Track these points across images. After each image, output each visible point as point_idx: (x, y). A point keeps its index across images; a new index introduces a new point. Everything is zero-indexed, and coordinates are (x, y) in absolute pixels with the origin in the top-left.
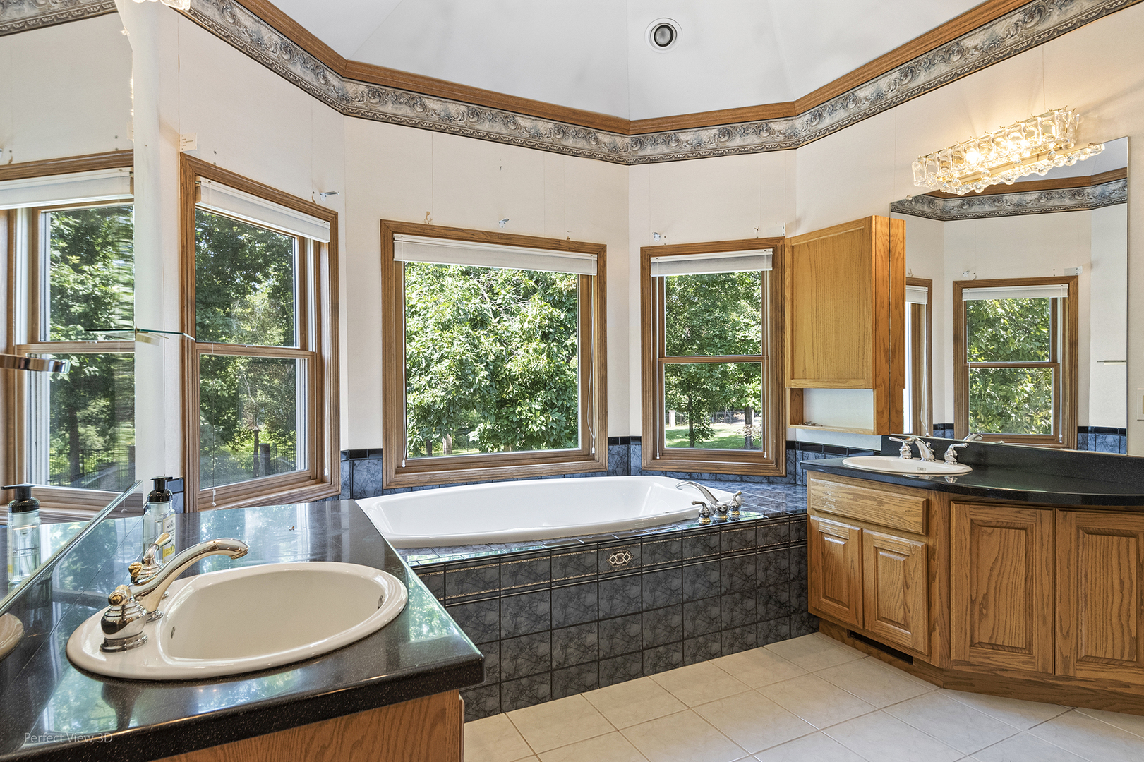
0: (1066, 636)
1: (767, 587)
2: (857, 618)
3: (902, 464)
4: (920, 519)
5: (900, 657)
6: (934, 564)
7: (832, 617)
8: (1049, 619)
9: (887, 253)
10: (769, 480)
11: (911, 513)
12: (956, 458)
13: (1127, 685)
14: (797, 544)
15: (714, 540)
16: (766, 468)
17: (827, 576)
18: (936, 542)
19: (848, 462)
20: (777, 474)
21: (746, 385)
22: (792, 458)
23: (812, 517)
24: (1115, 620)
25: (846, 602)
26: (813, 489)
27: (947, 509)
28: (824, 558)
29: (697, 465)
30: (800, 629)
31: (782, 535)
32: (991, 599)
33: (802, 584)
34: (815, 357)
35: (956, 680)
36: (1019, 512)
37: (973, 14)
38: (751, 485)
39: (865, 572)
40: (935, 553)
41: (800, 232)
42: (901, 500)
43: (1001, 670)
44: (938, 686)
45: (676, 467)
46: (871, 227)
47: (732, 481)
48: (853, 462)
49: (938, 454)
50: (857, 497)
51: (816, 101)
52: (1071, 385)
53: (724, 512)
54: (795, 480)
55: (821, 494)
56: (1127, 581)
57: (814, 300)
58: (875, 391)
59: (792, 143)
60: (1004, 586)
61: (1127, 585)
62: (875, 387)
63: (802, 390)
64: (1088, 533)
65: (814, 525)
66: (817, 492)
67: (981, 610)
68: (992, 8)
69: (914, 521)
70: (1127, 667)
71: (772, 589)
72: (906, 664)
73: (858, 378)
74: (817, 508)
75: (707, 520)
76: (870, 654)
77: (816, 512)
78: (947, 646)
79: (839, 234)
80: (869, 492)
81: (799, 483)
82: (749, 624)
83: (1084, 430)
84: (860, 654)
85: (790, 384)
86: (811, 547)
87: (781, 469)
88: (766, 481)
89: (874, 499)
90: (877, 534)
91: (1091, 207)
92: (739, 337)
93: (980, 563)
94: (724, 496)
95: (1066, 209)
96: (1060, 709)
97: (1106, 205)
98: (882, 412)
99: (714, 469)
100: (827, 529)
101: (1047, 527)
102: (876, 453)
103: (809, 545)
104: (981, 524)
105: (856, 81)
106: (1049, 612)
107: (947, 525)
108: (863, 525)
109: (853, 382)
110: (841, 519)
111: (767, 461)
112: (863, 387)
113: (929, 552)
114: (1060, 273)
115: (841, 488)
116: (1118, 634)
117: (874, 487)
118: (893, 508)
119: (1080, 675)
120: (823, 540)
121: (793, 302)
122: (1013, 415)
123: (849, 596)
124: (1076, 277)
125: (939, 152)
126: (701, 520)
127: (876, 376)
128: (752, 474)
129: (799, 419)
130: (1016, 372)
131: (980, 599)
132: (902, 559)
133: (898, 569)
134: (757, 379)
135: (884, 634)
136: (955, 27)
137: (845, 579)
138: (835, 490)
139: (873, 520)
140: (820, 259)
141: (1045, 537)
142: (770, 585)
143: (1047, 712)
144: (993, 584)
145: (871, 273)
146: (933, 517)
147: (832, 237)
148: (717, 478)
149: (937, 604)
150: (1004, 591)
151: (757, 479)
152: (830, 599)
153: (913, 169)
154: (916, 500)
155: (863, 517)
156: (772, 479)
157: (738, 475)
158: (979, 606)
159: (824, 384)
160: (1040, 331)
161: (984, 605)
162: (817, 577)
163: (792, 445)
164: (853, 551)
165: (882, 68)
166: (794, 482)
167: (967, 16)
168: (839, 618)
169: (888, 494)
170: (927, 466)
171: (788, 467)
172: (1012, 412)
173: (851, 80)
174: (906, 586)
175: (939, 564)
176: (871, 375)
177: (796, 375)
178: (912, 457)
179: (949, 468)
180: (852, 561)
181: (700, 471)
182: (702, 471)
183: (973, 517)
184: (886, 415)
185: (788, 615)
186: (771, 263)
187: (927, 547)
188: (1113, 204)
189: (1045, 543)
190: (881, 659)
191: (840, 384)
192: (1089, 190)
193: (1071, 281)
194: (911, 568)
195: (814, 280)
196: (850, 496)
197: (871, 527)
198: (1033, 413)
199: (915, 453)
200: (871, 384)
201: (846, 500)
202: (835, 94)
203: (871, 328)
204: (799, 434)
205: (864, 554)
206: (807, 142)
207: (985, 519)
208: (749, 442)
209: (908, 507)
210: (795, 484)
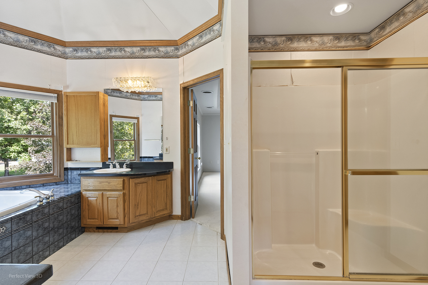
0: (154, 207)
1: (67, 222)
2: (101, 222)
3: (111, 170)
4: (122, 185)
5: (114, 229)
6: (125, 197)
7: (91, 225)
8: (151, 204)
9: (103, 104)
10: (57, 184)
11: (119, 184)
12: (126, 167)
13: (164, 214)
14: (78, 203)
15: (46, 210)
16: (55, 179)
17: (90, 211)
18: (125, 191)
19: (95, 172)
20: (60, 181)
21: (9, 147)
22: (66, 174)
23: (83, 193)
24: (163, 199)
25: (97, 218)
26: (83, 183)
27: (129, 181)
28: (88, 205)
29: (19, 183)
30: (79, 233)
31: (72, 202)
32: (139, 203)
33: (79, 217)
34: (78, 136)
35: (130, 229)
36: (145, 178)
37: (128, 42)
38: (49, 187)
39: (104, 206)
40: (126, 194)
41: (68, 90)
42: (116, 181)
43: (141, 221)
44: (126, 232)
45: (6, 185)
46: (99, 95)
47: (39, 187)
48: (97, 171)
49: (121, 166)
50: (101, 183)
51: (75, 45)
52: (138, 146)
53: (48, 198)
54: (68, 182)
55: (87, 184)
56: (165, 190)
57: (77, 116)
58: (101, 148)
59: (64, 56)
60: (142, 199)
61: (165, 191)
62: (101, 147)
63: (71, 148)
64: (158, 181)
65: (84, 195)
66: (85, 183)
67: (137, 207)
68: (133, 43)
69: (120, 186)
70: (165, 210)
71: (69, 222)
72: (116, 230)
73: (95, 144)
74: (85, 189)
75: (41, 203)
76: (104, 232)
77: (84, 191)
78: (129, 220)
79: (87, 95)
80: (105, 180)
81: (69, 182)
82: (61, 239)
83: (141, 157)
84: (101, 234)
85: (65, 146)
86: (83, 203)
87: (62, 179)
88: (55, 184)
89: (107, 182)
90: (108, 193)
91: (142, 100)
92: (5, 125)
93: (137, 194)
94: (46, 192)
95: (136, 99)
96: (152, 226)
97: (145, 100)
98: (103, 155)
99: (29, 183)
100: (90, 195)
101: (151, 181)
102: (101, 168)
103: (82, 203)
104: (137, 183)
105: (91, 45)
106: (151, 202)
107: (129, 185)
108: (103, 191)
109: (93, 146)
110: (95, 191)
111: (55, 176)
112: (97, 147)
113: (124, 194)
114: (135, 116)
115: (95, 181)
116: (163, 203)
117: (107, 178)
118: (113, 184)
119: (157, 215)
120: (88, 200)
121: (67, 116)
122: (117, 155)
123: (98, 215)
124: (139, 118)
125: (120, 78)
126: (38, 204)
127: (101, 143)
128: (48, 182)
129: (69, 159)
130: (116, 142)
131: (137, 204)
132: (116, 198)
133: (115, 202)
134: (15, 144)
135: (110, 223)
136: (123, 43)
137: (96, 210)
138: (93, 182)
139: (107, 189)
140: (79, 102)
141: (150, 183)
142: (68, 221)
143: (150, 228)
144: (140, 199)
145: (99, 110)
146: (125, 184)
147: (84, 95)
148: (44, 185)
149: (126, 209)
150: (142, 200)
151: (51, 184)
152: (91, 219)
153: (113, 81)
154: (120, 180)
155: (103, 189)
156: (57, 183)
157: (42, 184)
158: (137, 206)
159: (82, 146)
160: (122, 131)
161: (138, 205)
162: (85, 213)
163: (66, 169)
164: (100, 200)
165: (100, 45)
166: (67, 183)
167: (126, 42)
168: (94, 224)
169: (112, 180)
170: (118, 170)
171: (65, 177)
172: (116, 154)
173: (89, 44)
174: (117, 206)
175: (127, 197)
176: (99, 143)
177: (69, 143)
178: (113, 168)
179: (125, 170)
180: (99, 203)
181: (21, 185)
182: (22, 185)
183: (135, 182)
184: (104, 156)
185: (75, 230)
186: (57, 100)
187: (124, 193)
188: (146, 100)
189: (150, 185)
190: (108, 232)
191: (88, 146)
192: (141, 96)
193: (137, 118)
194: (119, 201)
195: (77, 109)
196: (99, 183)
197: (106, 191)
198: (121, 154)
199: (114, 166)
200: (99, 146)
201: (97, 184)
202: (83, 46)
203: (99, 128)
204: (70, 165)
205: (104, 200)
206: (71, 58)
207: (138, 182)
208: (7, 173)
209: (118, 182)
210: (68, 183)
